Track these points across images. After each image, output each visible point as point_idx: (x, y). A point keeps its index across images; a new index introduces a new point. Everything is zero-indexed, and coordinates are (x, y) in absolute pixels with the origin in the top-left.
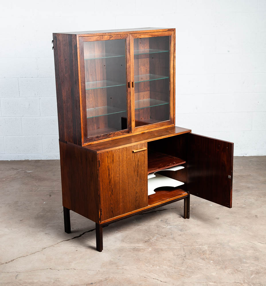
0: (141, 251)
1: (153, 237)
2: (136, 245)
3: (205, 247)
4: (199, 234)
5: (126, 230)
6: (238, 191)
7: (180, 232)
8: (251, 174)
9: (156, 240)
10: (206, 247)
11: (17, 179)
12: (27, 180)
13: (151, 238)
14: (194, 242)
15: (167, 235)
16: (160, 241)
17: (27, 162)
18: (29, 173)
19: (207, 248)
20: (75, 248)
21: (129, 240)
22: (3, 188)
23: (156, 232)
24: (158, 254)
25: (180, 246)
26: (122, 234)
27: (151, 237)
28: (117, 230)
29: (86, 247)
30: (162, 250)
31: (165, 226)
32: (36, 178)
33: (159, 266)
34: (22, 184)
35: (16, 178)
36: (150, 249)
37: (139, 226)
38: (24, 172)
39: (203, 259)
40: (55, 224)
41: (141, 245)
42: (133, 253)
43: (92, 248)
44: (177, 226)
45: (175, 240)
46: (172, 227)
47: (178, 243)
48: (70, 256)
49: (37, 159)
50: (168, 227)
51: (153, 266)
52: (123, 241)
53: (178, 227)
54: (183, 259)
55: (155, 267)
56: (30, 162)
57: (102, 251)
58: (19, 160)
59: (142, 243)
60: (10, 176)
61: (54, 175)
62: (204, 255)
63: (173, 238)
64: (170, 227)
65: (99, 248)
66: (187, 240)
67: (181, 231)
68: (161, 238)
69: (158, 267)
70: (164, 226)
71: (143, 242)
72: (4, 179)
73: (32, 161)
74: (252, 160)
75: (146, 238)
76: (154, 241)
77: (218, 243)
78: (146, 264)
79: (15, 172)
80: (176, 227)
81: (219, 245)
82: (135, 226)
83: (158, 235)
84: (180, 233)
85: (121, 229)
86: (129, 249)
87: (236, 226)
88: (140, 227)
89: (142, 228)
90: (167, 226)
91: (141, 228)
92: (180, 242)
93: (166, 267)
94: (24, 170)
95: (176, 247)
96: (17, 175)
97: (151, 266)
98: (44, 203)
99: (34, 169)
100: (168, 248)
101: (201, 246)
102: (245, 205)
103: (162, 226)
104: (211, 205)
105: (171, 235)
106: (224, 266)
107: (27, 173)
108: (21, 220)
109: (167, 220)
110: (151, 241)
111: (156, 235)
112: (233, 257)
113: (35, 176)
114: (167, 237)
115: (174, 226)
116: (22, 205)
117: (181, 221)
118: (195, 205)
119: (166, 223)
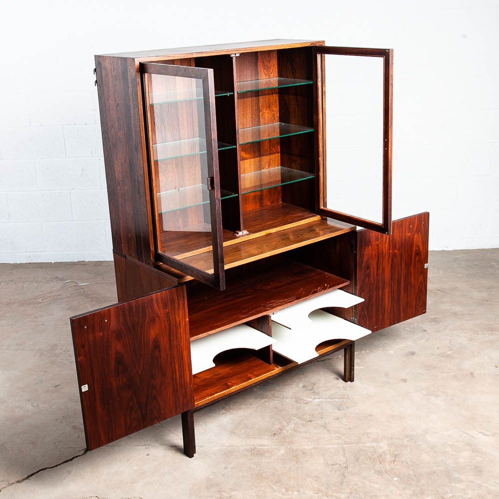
0: (266, 455)
1: (288, 423)
2: (258, 442)
3: (382, 445)
4: (371, 416)
5: (240, 409)
6: (437, 321)
7: (336, 411)
8: (459, 286)
9: (294, 430)
10: (384, 446)
11: (61, 299)
12: (77, 302)
13: (284, 426)
14: (363, 434)
15: (313, 419)
16: (300, 432)
17: (82, 264)
18: (82, 288)
19: (386, 448)
20: (146, 448)
21: (244, 430)
22: (35, 318)
23: (294, 412)
24: (297, 462)
25: (338, 444)
26: (232, 416)
27: (285, 424)
28: (223, 408)
29: (166, 446)
30: (304, 453)
31: (311, 400)
32: (92, 297)
33: (298, 491)
34: (67, 310)
35: (60, 297)
36: (282, 452)
37: (263, 398)
38: (74, 284)
39: (379, 473)
41: (266, 442)
42: (250, 459)
43: (175, 448)
45: (328, 431)
46: (323, 400)
47: (334, 436)
48: (136, 468)
50: (316, 400)
51: (287, 490)
52: (233, 432)
53: (334, 400)
54: (343, 475)
55: (290, 493)
56: (86, 264)
57: (194, 455)
59: (267, 437)
60: (51, 292)
62: (380, 463)
63: (325, 426)
64: (320, 400)
65: (189, 449)
66: (350, 428)
67: (339, 409)
68: (304, 425)
69: (296, 493)
70: (309, 400)
71: (270, 434)
72: (40, 300)
73: (89, 263)
74: (458, 257)
75: (276, 426)
76: (291, 433)
77: (407, 437)
78: (274, 487)
79: (59, 285)
80: (329, 400)
81: (408, 441)
82: (256, 398)
83: (298, 418)
84: (337, 413)
85: (231, 407)
86: (243, 451)
87: (437, 396)
88: (266, 401)
90: (315, 398)
91: (266, 403)
92: (338, 435)
93: (312, 494)
94: (75, 281)
95: (329, 446)
96: (61, 292)
97: (284, 490)
99: (90, 280)
100: (315, 448)
101: (374, 444)
102: (451, 350)
103: (305, 399)
104: (392, 352)
105: (321, 420)
106: (419, 489)
107: (79, 288)
108: (58, 384)
109: (315, 386)
110: (284, 431)
111: (293, 418)
112: (435, 468)
113: (90, 293)
114: (313, 422)
115: (326, 398)
116: (63, 353)
117: (338, 387)
118: (363, 352)
119: (311, 391)
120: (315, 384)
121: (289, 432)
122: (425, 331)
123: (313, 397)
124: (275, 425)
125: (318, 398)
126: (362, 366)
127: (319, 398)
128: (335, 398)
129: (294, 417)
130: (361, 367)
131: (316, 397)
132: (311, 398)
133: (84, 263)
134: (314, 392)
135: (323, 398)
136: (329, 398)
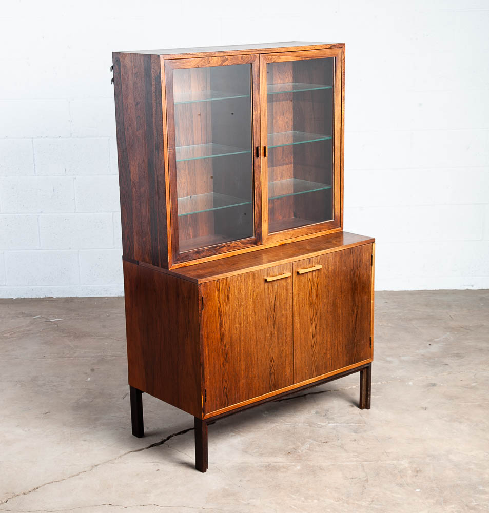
0: (282, 470)
1: (303, 444)
2: (272, 460)
3: (402, 462)
4: (391, 438)
5: (250, 432)
6: (461, 356)
7: (353, 434)
8: (485, 324)
9: (309, 450)
10: (405, 463)
11: (32, 334)
12: (52, 337)
13: (298, 447)
14: (383, 453)
15: (329, 440)
16: (316, 452)
17: (50, 301)
18: (55, 323)
19: (407, 465)
20: (154, 465)
21: (257, 450)
22: (6, 352)
23: (308, 434)
24: (315, 477)
25: (356, 461)
26: (242, 438)
27: (300, 444)
28: (232, 431)
29: (175, 464)
30: (321, 469)
31: (325, 424)
32: (69, 332)
33: (318, 499)
34: (42, 344)
35: (31, 332)
36: (298, 468)
37: (274, 423)
38: (45, 320)
39: (401, 485)
40: (112, 419)
41: (280, 460)
42: (266, 474)
43: (188, 465)
44: (348, 423)
45: (346, 450)
46: (338, 424)
47: (352, 455)
48: (146, 481)
49: (68, 296)
50: (330, 425)
51: (306, 498)
52: (245, 452)
53: (349, 425)
54: (364, 486)
55: (310, 501)
56: (54, 301)
57: (207, 470)
58: (34, 296)
59: (281, 456)
60: (19, 328)
61: (104, 327)
62: (402, 477)
63: (342, 447)
64: (333, 424)
65: (201, 465)
66: (368, 448)
67: (356, 433)
68: (319, 446)
69: (316, 501)
70: (323, 424)
71: (285, 453)
72: (8, 335)
73: (58, 299)
74: (484, 296)
75: (290, 447)
76: (306, 452)
77: (429, 456)
78: (293, 496)
79: (28, 320)
80: (345, 425)
81: (430, 460)
82: (266, 422)
83: (312, 439)
84: (354, 436)
85: (241, 430)
86: (258, 467)
87: (460, 422)
88: (277, 426)
89: (280, 428)
90: (329, 423)
91: (278, 427)
92: (356, 454)
93: (332, 501)
94: (46, 317)
95: (348, 463)
96: (31, 327)
97: (303, 499)
98: (89, 379)
99: (63, 316)
100: (333, 465)
101: (395, 462)
102: (476, 382)
103: (319, 424)
104: (411, 383)
105: (337, 441)
106: (442, 499)
107: (51, 323)
108: (47, 412)
109: (329, 413)
110: (299, 451)
111: (308, 440)
112: (459, 482)
113: (66, 329)
114: (330, 443)
115: (342, 423)
116: (47, 383)
117: (353, 414)
118: (379, 383)
119: (325, 417)
120: (328, 411)
121: (304, 452)
122: (448, 365)
123: (327, 422)
124: (289, 445)
126: (378, 395)
128: (351, 423)
129: (308, 438)
130: (377, 397)
132: (326, 423)
133: (52, 299)
134: (328, 418)
135: (338, 423)
136: (345, 423)
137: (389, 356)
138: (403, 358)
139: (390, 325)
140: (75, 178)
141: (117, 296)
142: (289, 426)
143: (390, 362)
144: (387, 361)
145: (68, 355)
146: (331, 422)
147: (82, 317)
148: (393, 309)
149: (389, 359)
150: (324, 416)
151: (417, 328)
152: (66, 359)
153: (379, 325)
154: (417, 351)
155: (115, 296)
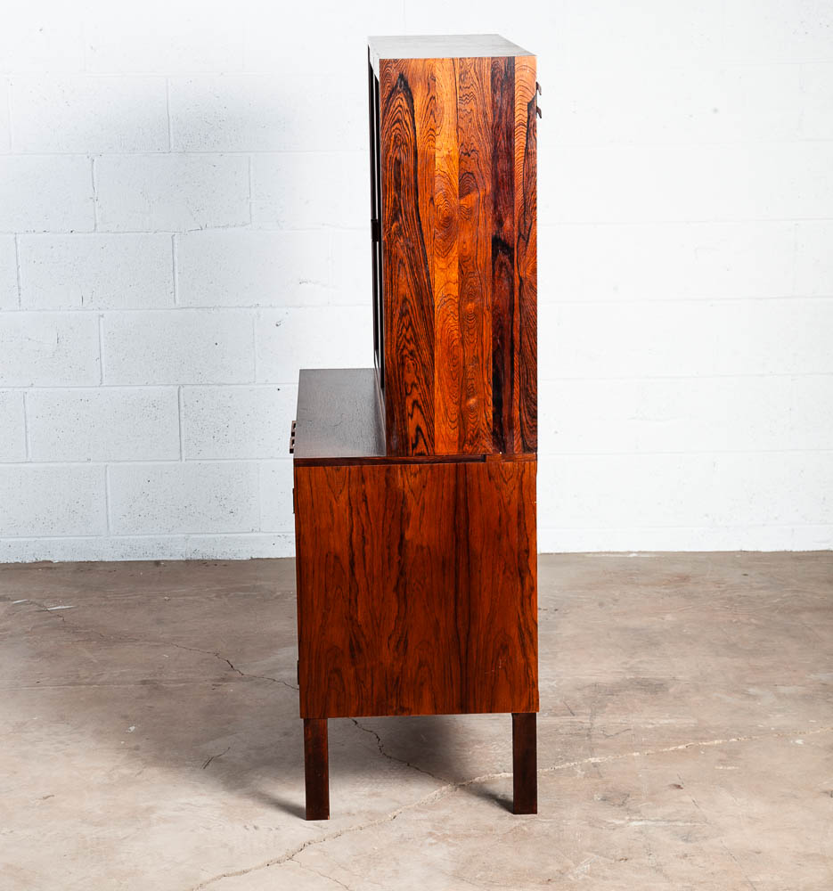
1: (577, 863)
4: (759, 853)
7: (681, 843)
9: (591, 874)
11: (11, 636)
12: (52, 643)
13: (568, 868)
14: (744, 884)
15: (631, 855)
16: (605, 878)
17: (47, 566)
18: (58, 614)
21: (482, 873)
23: (588, 842)
27: (570, 863)
31: (622, 822)
32: (87, 633)
34: (32, 657)
35: (9, 632)
38: (36, 608)
40: (183, 809)
44: (669, 821)
45: (665, 876)
46: (649, 823)
47: (679, 885)
49: (82, 560)
50: (634, 823)
52: (458, 876)
53: (673, 824)
56: (55, 568)
58: (12, 560)
59: (533, 885)
61: (159, 622)
63: (658, 869)
64: (641, 823)
66: (712, 873)
67: (686, 840)
68: (611, 866)
70: (617, 822)
71: (539, 880)
73: (63, 565)
75: (551, 867)
76: (584, 879)
79: (1, 608)
80: (663, 823)
83: (597, 853)
84: (683, 847)
88: (524, 825)
89: (529, 829)
90: (631, 820)
91: (525, 829)
92: (688, 884)
94: (38, 601)
96: (9, 623)
98: (132, 728)
99: (74, 600)
103: (610, 821)
104: (799, 742)
105: (647, 857)
107: (50, 615)
108: (48, 794)
109: (630, 799)
110: (570, 876)
111: (588, 854)
113: (81, 626)
114: (634, 861)
115: (658, 820)
117: (681, 802)
118: (734, 740)
119: (622, 808)
120: (628, 796)
121: (580, 878)
123: (627, 818)
124: (549, 865)
125: (637, 820)
126: (730, 765)
127: (642, 820)
128: (676, 820)
129: (588, 851)
130: (729, 768)
131: (633, 818)
132: (623, 819)
133: (49, 565)
134: (628, 810)
135: (649, 820)
136: (663, 819)
137: (754, 685)
138: (783, 690)
139: (753, 620)
140: (102, 316)
141: (184, 559)
142: (547, 826)
143: (755, 697)
144: (749, 696)
145: (87, 680)
146: (634, 818)
147: (113, 602)
148: (761, 588)
149: (752, 690)
150: (619, 806)
151: (810, 629)
152: (83, 687)
153: (731, 621)
154: (812, 676)
155: (181, 558)
